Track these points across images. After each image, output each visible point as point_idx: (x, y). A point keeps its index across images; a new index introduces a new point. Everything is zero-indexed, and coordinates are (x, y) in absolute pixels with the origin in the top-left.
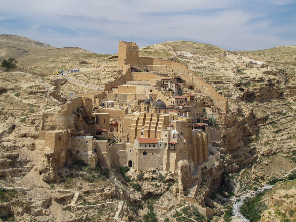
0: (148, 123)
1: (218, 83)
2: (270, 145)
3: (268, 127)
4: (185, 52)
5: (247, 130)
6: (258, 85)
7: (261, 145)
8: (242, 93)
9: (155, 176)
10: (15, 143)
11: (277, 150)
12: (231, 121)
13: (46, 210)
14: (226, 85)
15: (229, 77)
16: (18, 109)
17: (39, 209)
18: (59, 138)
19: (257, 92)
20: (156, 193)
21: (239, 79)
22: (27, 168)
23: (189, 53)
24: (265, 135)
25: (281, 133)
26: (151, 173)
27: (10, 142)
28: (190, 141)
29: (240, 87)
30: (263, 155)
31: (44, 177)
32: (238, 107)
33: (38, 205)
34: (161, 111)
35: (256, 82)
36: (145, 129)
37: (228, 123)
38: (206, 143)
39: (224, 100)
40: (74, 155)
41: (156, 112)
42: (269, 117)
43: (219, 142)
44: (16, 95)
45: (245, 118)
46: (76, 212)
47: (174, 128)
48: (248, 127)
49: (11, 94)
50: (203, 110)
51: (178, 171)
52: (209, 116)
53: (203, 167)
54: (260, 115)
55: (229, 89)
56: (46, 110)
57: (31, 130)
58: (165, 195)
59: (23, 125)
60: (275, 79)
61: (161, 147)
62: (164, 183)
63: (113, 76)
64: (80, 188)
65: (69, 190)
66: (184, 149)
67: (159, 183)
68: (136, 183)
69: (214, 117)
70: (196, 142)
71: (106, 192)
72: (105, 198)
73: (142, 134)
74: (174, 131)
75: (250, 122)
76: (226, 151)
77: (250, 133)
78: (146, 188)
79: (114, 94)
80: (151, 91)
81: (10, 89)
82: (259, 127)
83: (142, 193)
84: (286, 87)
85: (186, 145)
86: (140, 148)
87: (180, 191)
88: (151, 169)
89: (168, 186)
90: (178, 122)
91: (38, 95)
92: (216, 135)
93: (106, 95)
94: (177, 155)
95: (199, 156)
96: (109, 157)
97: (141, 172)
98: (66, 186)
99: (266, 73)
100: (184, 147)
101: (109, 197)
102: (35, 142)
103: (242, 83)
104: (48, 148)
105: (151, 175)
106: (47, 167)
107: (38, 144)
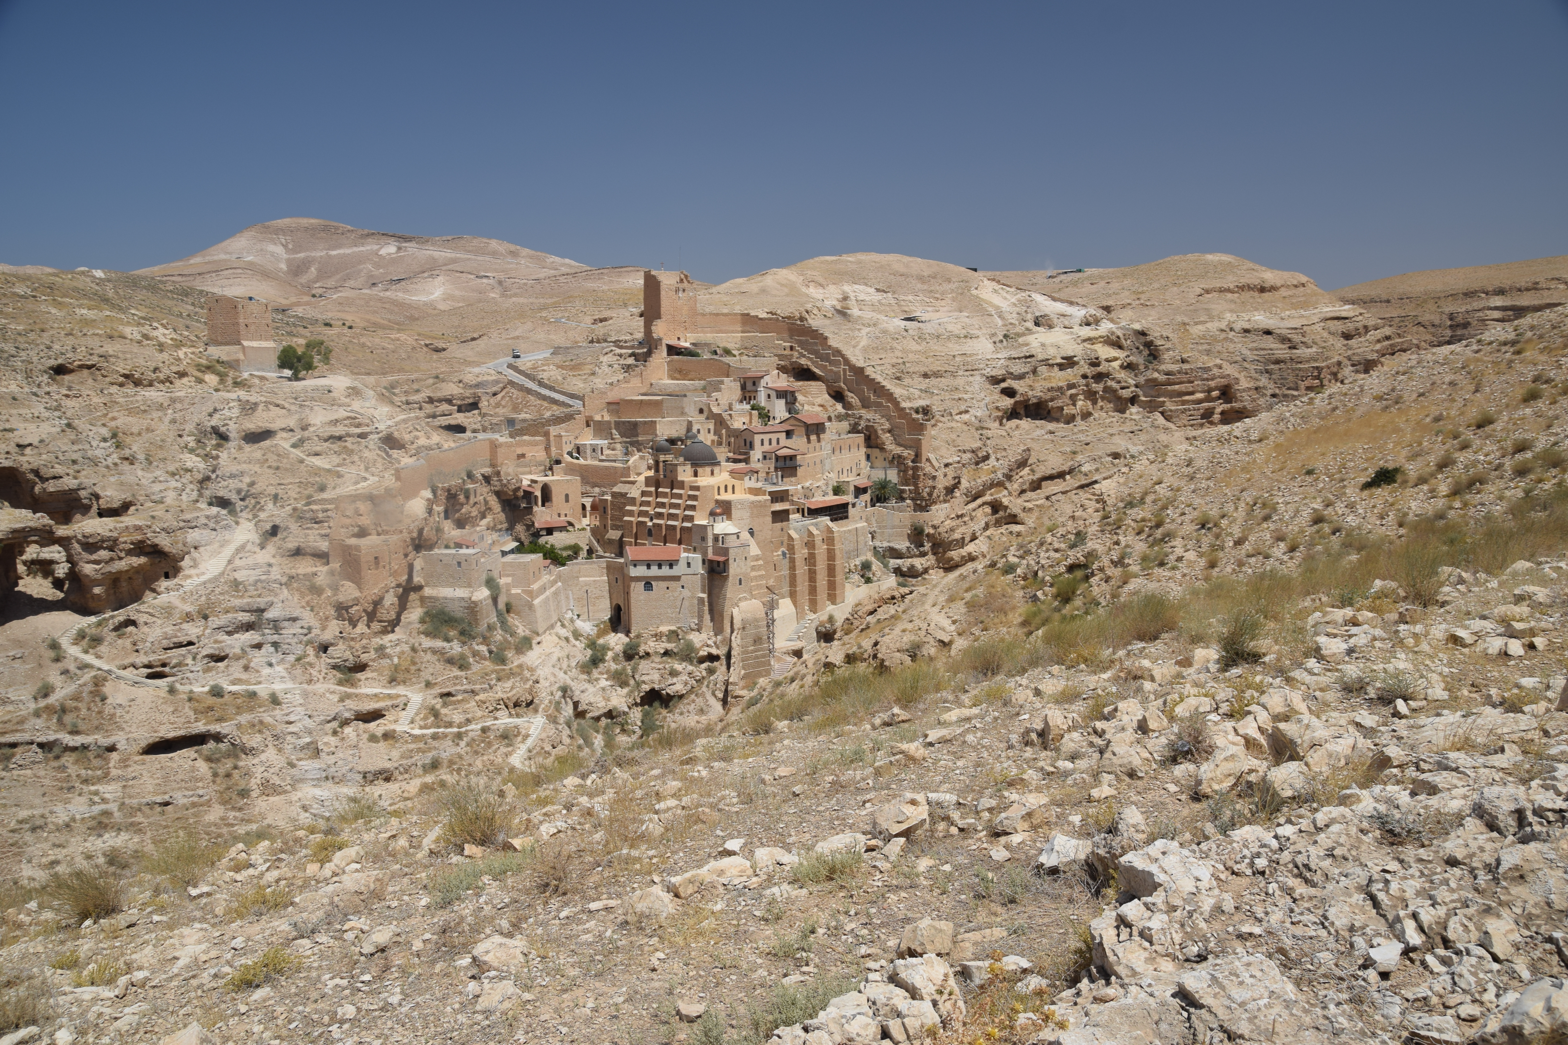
0: (662, 503)
1: (937, 375)
3: (1075, 498)
4: (862, 287)
5: (1002, 509)
6: (1060, 378)
8: (1008, 402)
9: (670, 646)
10: (269, 572)
13: (327, 740)
14: (960, 382)
15: (974, 357)
16: (291, 483)
17: (308, 740)
19: (1052, 400)
20: (669, 691)
21: (1006, 363)
22: (294, 635)
23: (872, 290)
26: (664, 639)
27: (258, 572)
28: (782, 549)
29: (1004, 385)
31: (332, 658)
33: (306, 728)
34: (700, 470)
35: (1056, 368)
36: (655, 521)
37: (930, 494)
38: (837, 552)
39: (919, 428)
40: (429, 598)
41: (685, 474)
42: (1083, 469)
43: (903, 545)
44: (294, 446)
45: (1000, 476)
46: (405, 747)
47: (729, 517)
48: (1005, 501)
49: (283, 442)
50: (863, 458)
51: (732, 632)
52: (879, 475)
53: (825, 618)
54: (1054, 463)
55: (966, 392)
56: (357, 483)
57: (311, 538)
58: (693, 696)
59: (294, 526)
60: (1116, 359)
61: (689, 571)
62: (691, 664)
63: (627, 368)
64: (428, 685)
65: (400, 690)
66: (753, 574)
67: (678, 667)
68: (619, 667)
69: (893, 476)
70: (801, 553)
71: (500, 695)
72: (497, 710)
73: (650, 533)
74: (722, 527)
75: (1015, 486)
76: (926, 571)
77: (1015, 516)
78: (644, 678)
79: (609, 422)
80: (701, 411)
81: (283, 429)
82: (1047, 498)
83: (631, 692)
84: (1148, 381)
85: (761, 562)
86: (634, 572)
87: (730, 688)
88: (664, 629)
89: (704, 673)
90: (741, 502)
91: (348, 444)
92: (893, 527)
93: (588, 425)
94: (731, 590)
95: (813, 590)
96: (547, 598)
97: (638, 636)
98: (392, 680)
99: (1089, 340)
100: (753, 568)
101: (507, 707)
102: (320, 569)
103: (1011, 373)
104: (347, 584)
105: (663, 646)
106: (341, 632)
107: (327, 573)
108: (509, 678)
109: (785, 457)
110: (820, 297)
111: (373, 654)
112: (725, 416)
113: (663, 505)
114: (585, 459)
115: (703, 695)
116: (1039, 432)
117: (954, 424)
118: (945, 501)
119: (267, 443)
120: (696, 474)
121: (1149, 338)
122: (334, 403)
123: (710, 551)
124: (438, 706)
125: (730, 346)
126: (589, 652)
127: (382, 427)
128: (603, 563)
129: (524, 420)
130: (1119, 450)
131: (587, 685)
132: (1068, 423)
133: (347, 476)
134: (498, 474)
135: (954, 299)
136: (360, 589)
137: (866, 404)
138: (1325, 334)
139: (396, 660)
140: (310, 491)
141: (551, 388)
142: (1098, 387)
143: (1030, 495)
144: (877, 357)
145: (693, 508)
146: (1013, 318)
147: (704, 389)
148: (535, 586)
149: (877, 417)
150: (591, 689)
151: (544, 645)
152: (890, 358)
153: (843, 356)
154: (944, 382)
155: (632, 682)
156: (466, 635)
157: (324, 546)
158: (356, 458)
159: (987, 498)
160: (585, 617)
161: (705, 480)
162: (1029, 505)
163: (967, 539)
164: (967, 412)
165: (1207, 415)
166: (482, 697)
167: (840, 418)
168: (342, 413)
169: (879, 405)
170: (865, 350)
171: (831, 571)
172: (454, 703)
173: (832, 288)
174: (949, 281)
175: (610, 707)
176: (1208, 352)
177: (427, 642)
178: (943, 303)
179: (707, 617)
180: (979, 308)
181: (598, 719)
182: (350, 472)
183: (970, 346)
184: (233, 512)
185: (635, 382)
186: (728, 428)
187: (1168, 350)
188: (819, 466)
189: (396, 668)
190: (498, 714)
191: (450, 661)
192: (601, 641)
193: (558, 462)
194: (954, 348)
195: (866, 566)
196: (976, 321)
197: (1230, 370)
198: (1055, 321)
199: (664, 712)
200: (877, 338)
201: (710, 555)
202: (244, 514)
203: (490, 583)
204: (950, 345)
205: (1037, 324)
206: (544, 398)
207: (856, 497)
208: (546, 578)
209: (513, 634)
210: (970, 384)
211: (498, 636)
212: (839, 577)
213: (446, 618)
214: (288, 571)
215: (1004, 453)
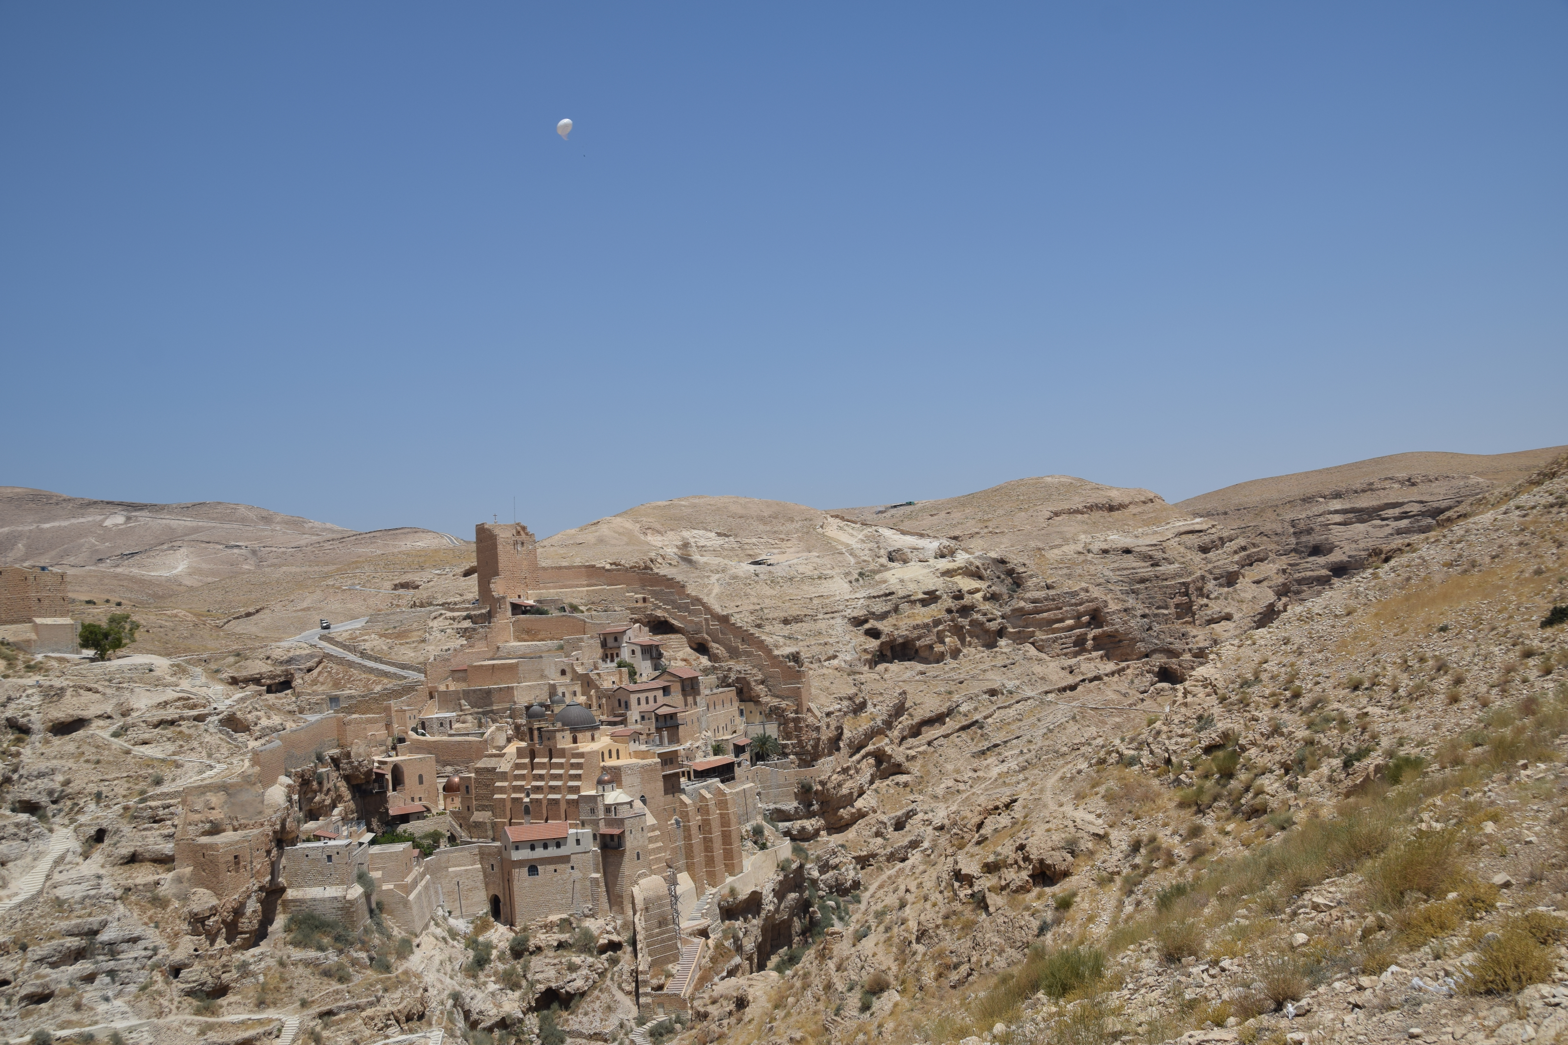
1: (797, 620)
2: (964, 796)
3: (957, 740)
4: (701, 532)
6: (924, 615)
7: (934, 797)
8: (873, 644)
9: (564, 937)
10: (98, 885)
14: (822, 625)
15: (832, 599)
16: (117, 778)
19: (919, 638)
20: (568, 989)
21: (866, 603)
22: (136, 959)
23: (712, 535)
24: (950, 767)
25: (1000, 754)
26: (555, 929)
27: (84, 886)
28: (675, 817)
29: (867, 626)
30: (941, 828)
31: (186, 983)
32: (852, 691)
34: (580, 736)
35: (918, 605)
36: (533, 796)
37: (816, 746)
38: (732, 817)
39: (798, 676)
40: (292, 901)
41: (564, 741)
42: (961, 709)
43: (791, 805)
44: (115, 735)
45: (879, 723)
47: (620, 785)
48: (888, 750)
49: (100, 731)
50: (737, 713)
51: (634, 914)
52: (756, 730)
53: (726, 891)
54: (931, 705)
55: (831, 636)
56: (201, 772)
57: (151, 840)
58: (596, 992)
59: (126, 828)
60: (977, 590)
61: (579, 849)
62: (592, 956)
63: (464, 633)
64: (304, 1004)
65: (270, 1013)
66: (651, 846)
67: (577, 960)
68: (508, 966)
69: (772, 730)
70: (696, 820)
71: (390, 1008)
72: (388, 1026)
73: (527, 811)
74: (613, 796)
75: (896, 733)
76: (817, 833)
77: (899, 765)
78: (539, 976)
79: (456, 692)
80: (563, 672)
81: (99, 717)
82: (929, 744)
83: (526, 994)
84: (1013, 611)
85: (657, 833)
86: (516, 856)
87: (640, 978)
88: (554, 918)
89: (606, 965)
90: (630, 767)
91: (184, 729)
92: (779, 786)
93: (431, 697)
94: (628, 866)
95: (710, 861)
96: (420, 893)
97: (525, 929)
98: (261, 1004)
99: (948, 573)
100: (651, 840)
101: (398, 1021)
102: (163, 876)
103: (873, 613)
104: (201, 890)
105: (555, 937)
106: (196, 950)
107: (173, 880)
108: (397, 988)
109: (665, 716)
110: (660, 544)
111: (234, 974)
112: (593, 675)
113: (541, 777)
114: (432, 734)
115: (608, 990)
116: (909, 674)
117: (825, 671)
118: (830, 754)
119: (81, 733)
120: (575, 741)
121: (1009, 566)
122: (159, 683)
123: (602, 823)
124: (318, 1029)
125: (575, 601)
126: (471, 953)
127: (221, 707)
128: (474, 848)
129: (350, 697)
130: (995, 686)
131: (475, 991)
132: (938, 662)
133: (187, 765)
134: (348, 755)
135: (800, 539)
136: (219, 895)
137: (734, 653)
138: (1182, 549)
139: (261, 978)
140: (142, 785)
141: (376, 659)
142: (964, 622)
143: (910, 740)
144: (733, 604)
145: (578, 777)
146: (866, 555)
147: (561, 648)
148: (409, 879)
149: (748, 667)
150: (480, 995)
151: (423, 946)
152: (747, 606)
153: (703, 604)
154: (805, 627)
155: (524, 983)
156: (342, 942)
157: (168, 848)
158: (195, 744)
159: (870, 748)
160: (456, 913)
161: (586, 746)
162: (912, 753)
163: (855, 794)
164: (835, 657)
165: (1080, 642)
166: (369, 1012)
167: (706, 671)
168: (170, 694)
169: (748, 654)
170: (719, 597)
171: (726, 838)
172: (337, 1023)
173: (671, 534)
174: (792, 520)
175: (502, 1014)
176: (1069, 576)
177: (297, 954)
178: (789, 544)
179: (604, 899)
180: (829, 547)
181: (490, 1030)
182: (192, 760)
183: (826, 587)
184: (43, 818)
185: (480, 647)
186: (597, 688)
187: (1031, 576)
188: (696, 724)
189: (264, 988)
190: (390, 1031)
191: (327, 974)
192: (481, 939)
193: (402, 740)
194: (810, 590)
195: (758, 831)
196: (827, 561)
197: (1096, 592)
198: (910, 555)
199: (565, 1014)
200: (729, 584)
201: (604, 830)
202: (57, 819)
203: (362, 878)
204: (805, 588)
205: (891, 560)
206: (371, 670)
207: (737, 756)
208: (417, 870)
209: (390, 937)
210: (832, 627)
211: (376, 939)
212: (736, 845)
213: (317, 923)
214: (123, 882)
215: (881, 699)
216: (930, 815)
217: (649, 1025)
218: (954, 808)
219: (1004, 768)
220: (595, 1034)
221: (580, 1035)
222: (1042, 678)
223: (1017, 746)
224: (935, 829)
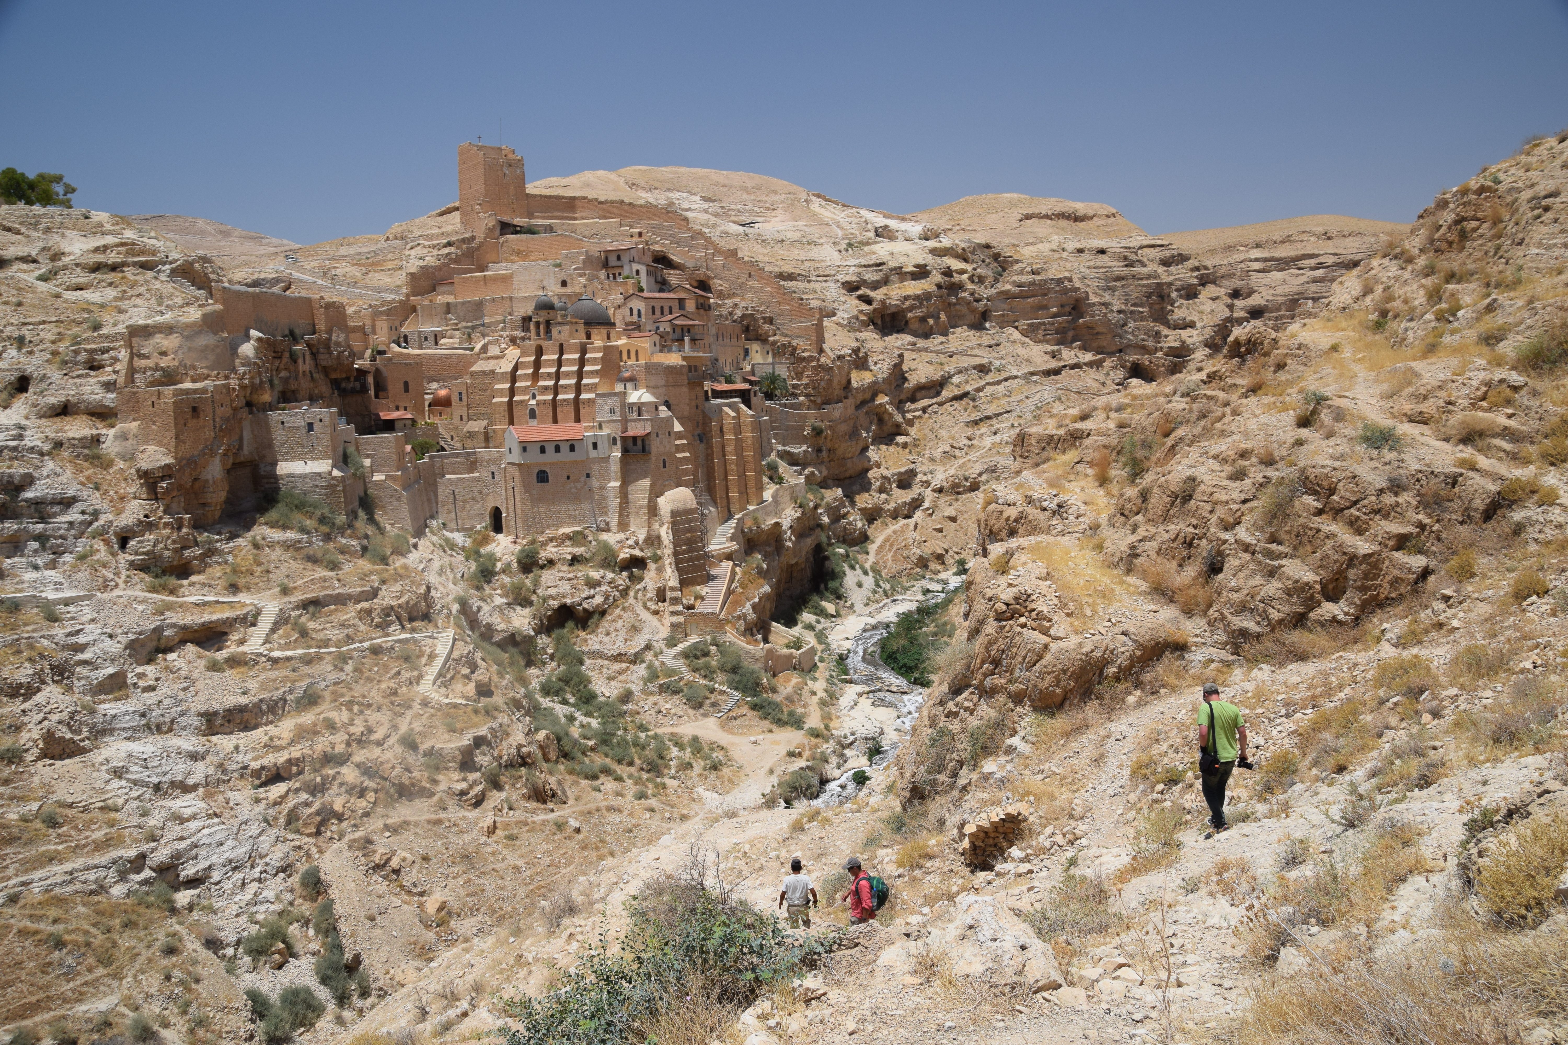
0: (549, 374)
1: (791, 277)
2: (960, 461)
3: (951, 409)
4: (684, 195)
5: (886, 417)
6: (915, 288)
7: (932, 460)
8: (867, 309)
9: (580, 550)
10: (21, 436)
11: (980, 475)
12: (835, 381)
13: (139, 670)
14: (815, 286)
15: (823, 264)
16: (44, 322)
17: (111, 670)
18: (195, 409)
19: (911, 309)
20: (586, 606)
21: (857, 270)
22: (71, 524)
23: (696, 198)
24: (944, 433)
25: (992, 425)
26: (568, 542)
28: (698, 432)
29: (860, 292)
30: (940, 490)
31: (136, 554)
32: (855, 344)
33: (105, 653)
34: (594, 332)
35: (909, 277)
36: (539, 398)
37: (827, 388)
38: (754, 441)
42: (954, 380)
43: (799, 449)
45: (880, 381)
46: (263, 676)
48: (889, 408)
49: (23, 274)
50: (742, 352)
51: (660, 527)
52: (764, 370)
53: (749, 519)
54: (925, 373)
55: (827, 295)
57: (85, 389)
58: (618, 611)
59: (56, 375)
60: (964, 271)
61: (596, 454)
62: (612, 571)
64: (284, 590)
65: (244, 597)
66: (678, 455)
67: (595, 575)
68: (515, 580)
69: (781, 370)
71: (388, 602)
72: (387, 622)
73: (533, 414)
74: (636, 396)
76: (824, 480)
77: (898, 426)
78: (551, 591)
80: (564, 284)
82: (924, 410)
83: (537, 610)
84: (1000, 293)
85: (684, 441)
88: (566, 530)
89: (628, 582)
90: (654, 367)
91: (127, 275)
92: (788, 428)
93: (414, 311)
94: (653, 474)
95: (733, 485)
96: (414, 493)
97: (533, 542)
98: (232, 586)
99: (935, 252)
100: (678, 448)
101: (399, 618)
102: (104, 431)
103: (865, 281)
104: (151, 448)
105: (568, 551)
106: (146, 516)
107: (116, 437)
108: (396, 581)
111: (197, 551)
113: (549, 376)
115: (631, 608)
118: (839, 400)
120: (589, 336)
121: (995, 250)
122: (96, 229)
124: (302, 619)
126: (473, 565)
127: (174, 256)
130: (982, 363)
131: (479, 603)
132: (926, 336)
134: (326, 344)
135: (785, 210)
136: (172, 453)
137: (739, 290)
138: (1145, 261)
140: (75, 329)
142: (953, 299)
143: (906, 404)
145: (595, 374)
146: (853, 229)
149: (755, 304)
150: (486, 607)
151: (420, 548)
153: (706, 239)
155: (534, 598)
156: (328, 525)
157: (108, 398)
158: (142, 290)
159: (873, 403)
160: (452, 525)
162: (909, 416)
165: (1062, 330)
166: (364, 604)
171: (749, 463)
172: (325, 614)
173: (655, 193)
174: (775, 192)
175: (512, 630)
177: (273, 535)
178: (774, 213)
180: (815, 219)
181: (502, 644)
182: (137, 306)
183: (816, 253)
187: (1017, 261)
189: (234, 569)
190: (389, 628)
191: (311, 559)
192: (482, 551)
193: (381, 353)
194: (800, 253)
196: (814, 230)
197: (1077, 284)
198: (895, 234)
199: (582, 634)
203: (350, 459)
204: (796, 251)
205: (878, 235)
209: (383, 531)
210: (826, 287)
213: (296, 502)
214: (52, 435)
215: (881, 357)
216: (929, 477)
217: (681, 647)
218: (952, 472)
219: (997, 439)
220: (619, 655)
221: (602, 656)
222: (1027, 360)
223: (1008, 419)
224: (934, 490)
